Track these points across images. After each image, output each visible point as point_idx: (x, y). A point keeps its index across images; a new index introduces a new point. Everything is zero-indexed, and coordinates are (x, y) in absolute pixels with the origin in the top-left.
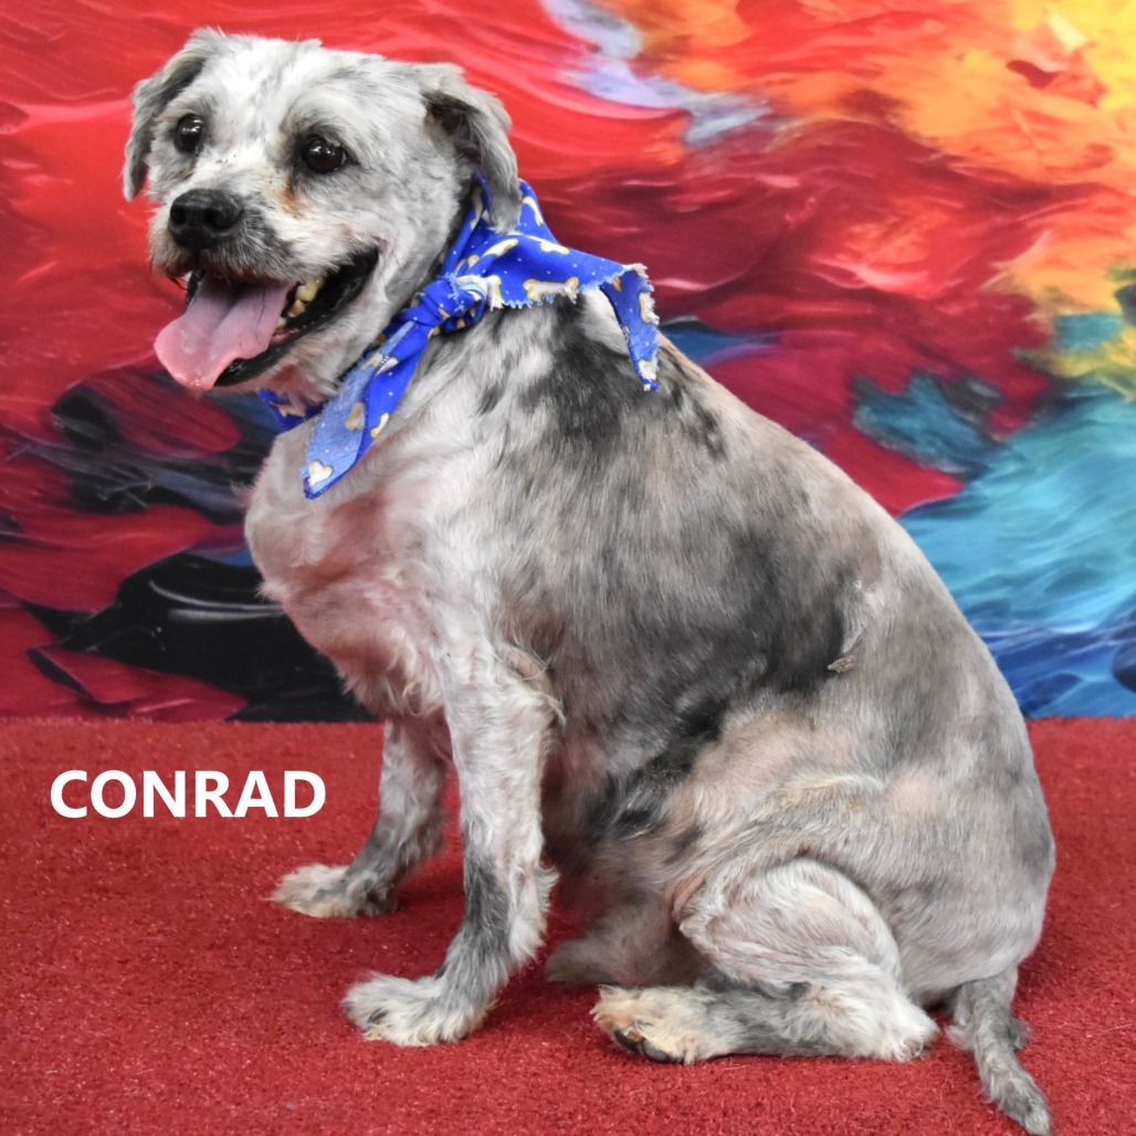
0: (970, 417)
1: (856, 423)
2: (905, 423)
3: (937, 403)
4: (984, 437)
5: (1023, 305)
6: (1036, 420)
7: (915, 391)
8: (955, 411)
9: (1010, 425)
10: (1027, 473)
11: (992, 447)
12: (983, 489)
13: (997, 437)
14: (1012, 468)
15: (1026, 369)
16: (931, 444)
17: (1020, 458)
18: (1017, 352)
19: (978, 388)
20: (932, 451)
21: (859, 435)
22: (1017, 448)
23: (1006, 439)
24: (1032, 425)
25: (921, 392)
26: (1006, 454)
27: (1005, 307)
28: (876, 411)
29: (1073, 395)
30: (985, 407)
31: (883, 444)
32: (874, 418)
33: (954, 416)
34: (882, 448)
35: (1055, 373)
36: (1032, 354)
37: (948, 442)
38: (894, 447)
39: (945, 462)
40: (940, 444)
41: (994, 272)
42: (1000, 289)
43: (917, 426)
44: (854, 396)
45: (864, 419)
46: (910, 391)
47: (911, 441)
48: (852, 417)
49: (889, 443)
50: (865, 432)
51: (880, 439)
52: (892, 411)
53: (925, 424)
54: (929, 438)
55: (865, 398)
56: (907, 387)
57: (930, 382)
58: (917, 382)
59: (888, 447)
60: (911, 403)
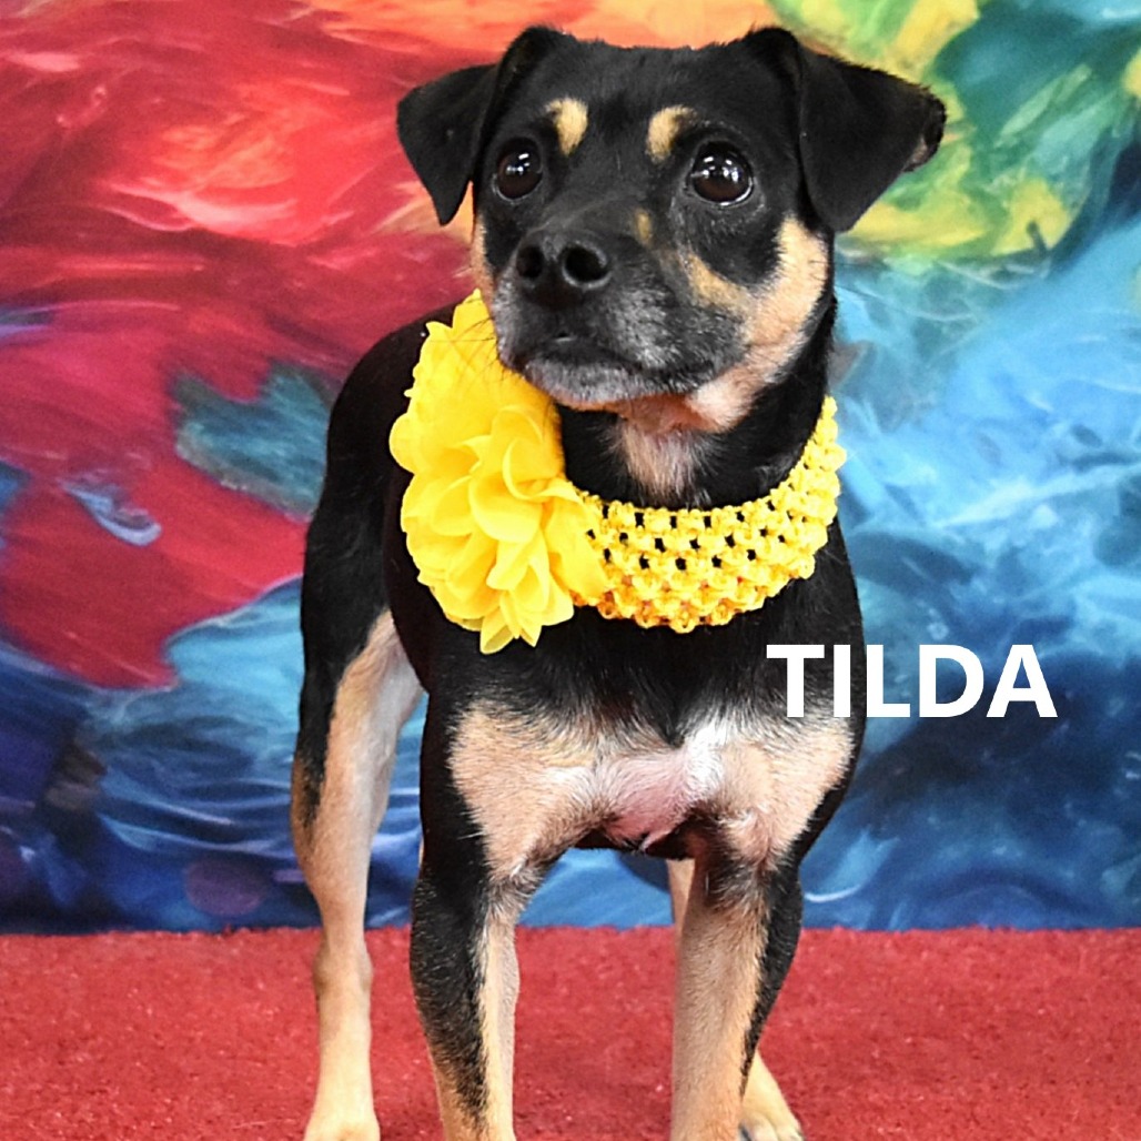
1: (182, 451)
2: (260, 448)
7: (277, 396)
21: (187, 465)
28: (212, 429)
31: (227, 483)
32: (209, 441)
38: (245, 487)
43: (281, 453)
44: (177, 406)
45: (194, 442)
46: (268, 395)
47: (272, 476)
48: (175, 439)
49: (236, 481)
50: (196, 462)
51: (221, 474)
52: (240, 430)
53: (294, 448)
54: (302, 471)
55: (195, 409)
56: (266, 390)
57: (300, 380)
58: (280, 380)
59: (234, 487)
60: (269, 414)
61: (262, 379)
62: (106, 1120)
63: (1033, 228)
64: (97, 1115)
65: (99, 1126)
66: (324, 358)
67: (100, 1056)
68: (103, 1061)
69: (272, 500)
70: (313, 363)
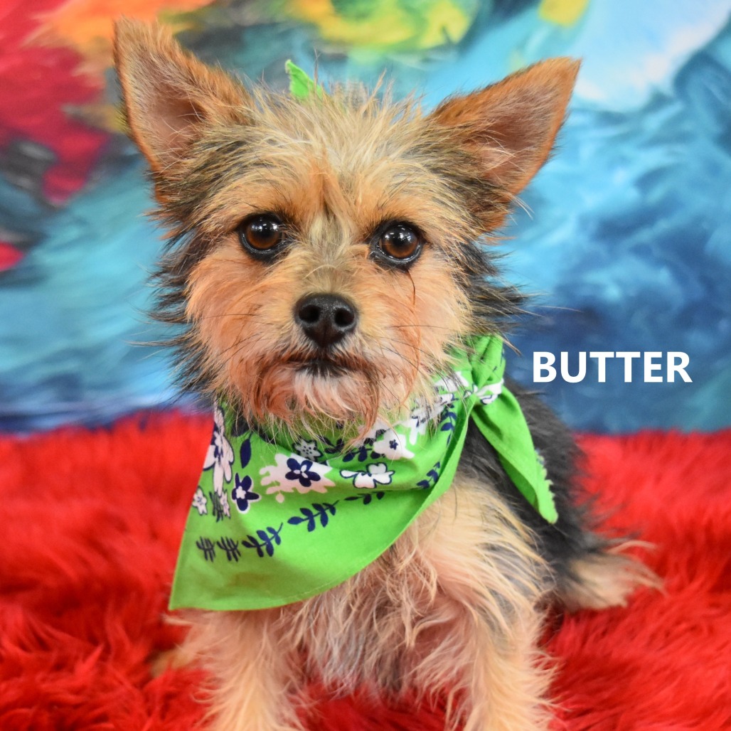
4: (41, 202)
5: (70, 59)
6: (96, 181)
9: (68, 187)
10: (90, 238)
12: (44, 257)
13: (54, 202)
15: (79, 126)
18: (69, 109)
19: (31, 150)
22: (78, 211)
24: (92, 186)
26: (67, 218)
27: (51, 62)
30: (39, 170)
36: (86, 110)
41: (35, 25)
42: (45, 43)
63: (444, 30)
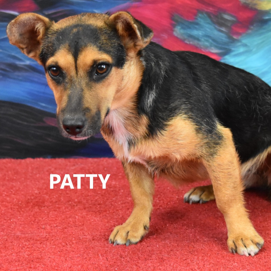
0: (223, 29)
1: (175, 34)
2: (195, 33)
3: (209, 23)
4: (230, 37)
6: (251, 29)
7: (199, 19)
8: (217, 27)
9: (241, 32)
10: (249, 52)
11: (233, 41)
13: (235, 37)
14: (242, 50)
15: (246, 7)
16: (207, 41)
17: (245, 45)
19: (227, 17)
20: (207, 44)
21: (177, 38)
22: (244, 41)
23: (240, 38)
24: (250, 31)
25: (202, 20)
26: (239, 44)
28: (183, 28)
29: (267, 18)
30: (229, 25)
31: (187, 42)
32: (182, 31)
33: (216, 28)
34: (187, 44)
35: (259, 9)
37: (214, 40)
38: (191, 43)
39: (213, 48)
40: (210, 41)
43: (200, 34)
44: (174, 22)
45: (178, 32)
46: (197, 19)
47: (198, 40)
48: (173, 31)
49: (189, 41)
50: (179, 37)
51: (185, 39)
52: (190, 28)
53: (204, 33)
54: (206, 38)
55: (178, 23)
56: (196, 17)
57: (205, 15)
58: (200, 15)
59: (188, 43)
60: (197, 24)
61: (195, 15)
62: (162, 202)
64: (160, 201)
65: (160, 203)
66: (211, 9)
67: (159, 186)
68: (159, 187)
69: (198, 46)
70: (208, 11)
